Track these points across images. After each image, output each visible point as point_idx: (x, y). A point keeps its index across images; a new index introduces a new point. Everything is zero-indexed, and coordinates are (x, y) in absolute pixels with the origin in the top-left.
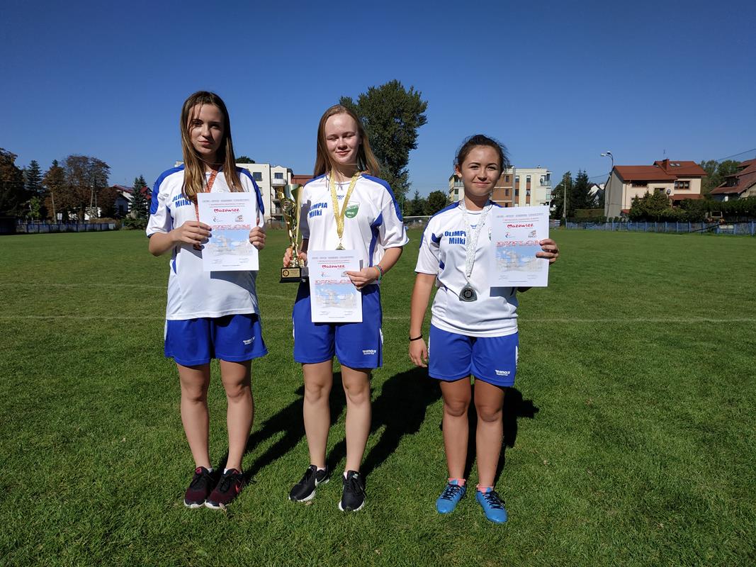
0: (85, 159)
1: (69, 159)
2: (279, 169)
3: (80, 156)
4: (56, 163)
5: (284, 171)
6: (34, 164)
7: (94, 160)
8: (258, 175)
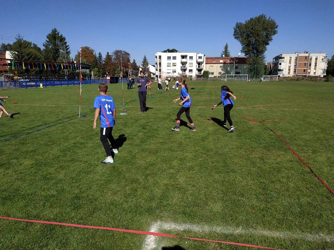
1: (115, 52)
3: (119, 50)
4: (108, 53)
5: (202, 55)
6: (100, 54)
7: (124, 52)
8: (191, 58)
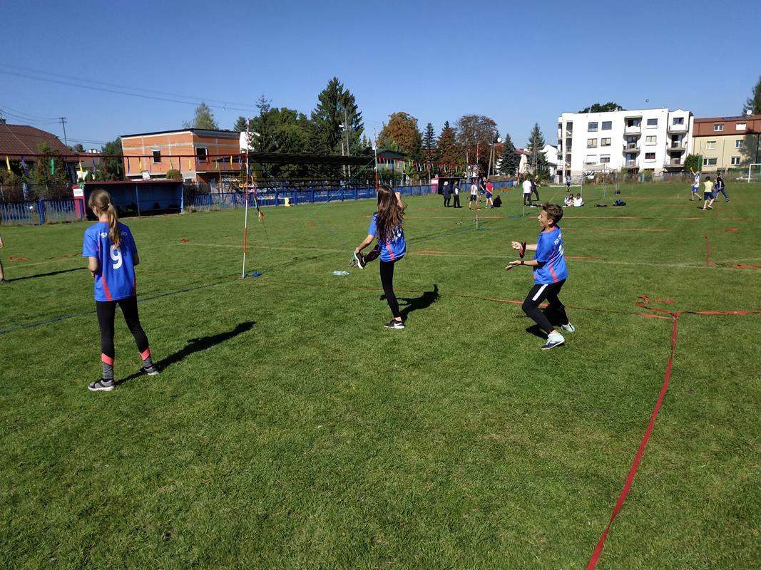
0: (475, 118)
1: (462, 119)
2: (679, 114)
3: (471, 116)
4: (447, 124)
5: (685, 115)
6: (429, 127)
7: (484, 118)
8: (653, 122)
